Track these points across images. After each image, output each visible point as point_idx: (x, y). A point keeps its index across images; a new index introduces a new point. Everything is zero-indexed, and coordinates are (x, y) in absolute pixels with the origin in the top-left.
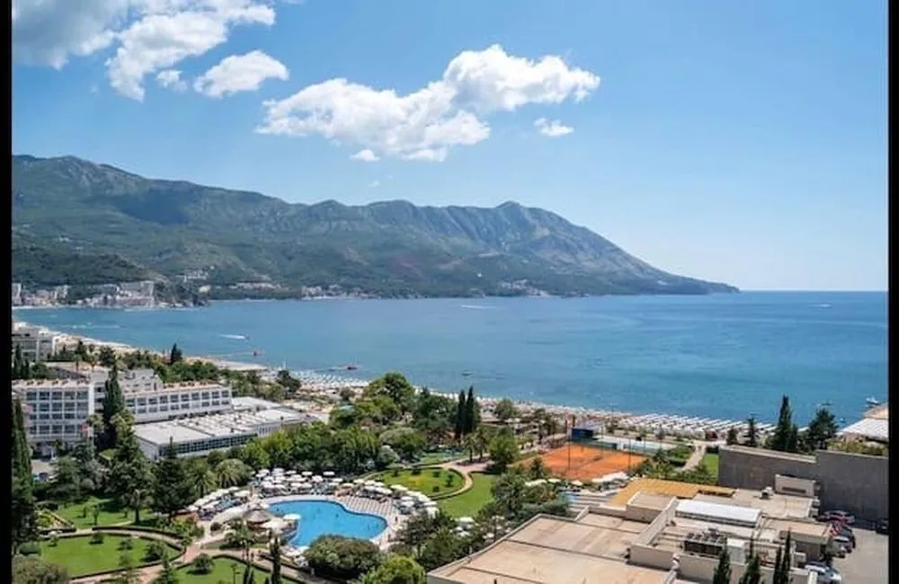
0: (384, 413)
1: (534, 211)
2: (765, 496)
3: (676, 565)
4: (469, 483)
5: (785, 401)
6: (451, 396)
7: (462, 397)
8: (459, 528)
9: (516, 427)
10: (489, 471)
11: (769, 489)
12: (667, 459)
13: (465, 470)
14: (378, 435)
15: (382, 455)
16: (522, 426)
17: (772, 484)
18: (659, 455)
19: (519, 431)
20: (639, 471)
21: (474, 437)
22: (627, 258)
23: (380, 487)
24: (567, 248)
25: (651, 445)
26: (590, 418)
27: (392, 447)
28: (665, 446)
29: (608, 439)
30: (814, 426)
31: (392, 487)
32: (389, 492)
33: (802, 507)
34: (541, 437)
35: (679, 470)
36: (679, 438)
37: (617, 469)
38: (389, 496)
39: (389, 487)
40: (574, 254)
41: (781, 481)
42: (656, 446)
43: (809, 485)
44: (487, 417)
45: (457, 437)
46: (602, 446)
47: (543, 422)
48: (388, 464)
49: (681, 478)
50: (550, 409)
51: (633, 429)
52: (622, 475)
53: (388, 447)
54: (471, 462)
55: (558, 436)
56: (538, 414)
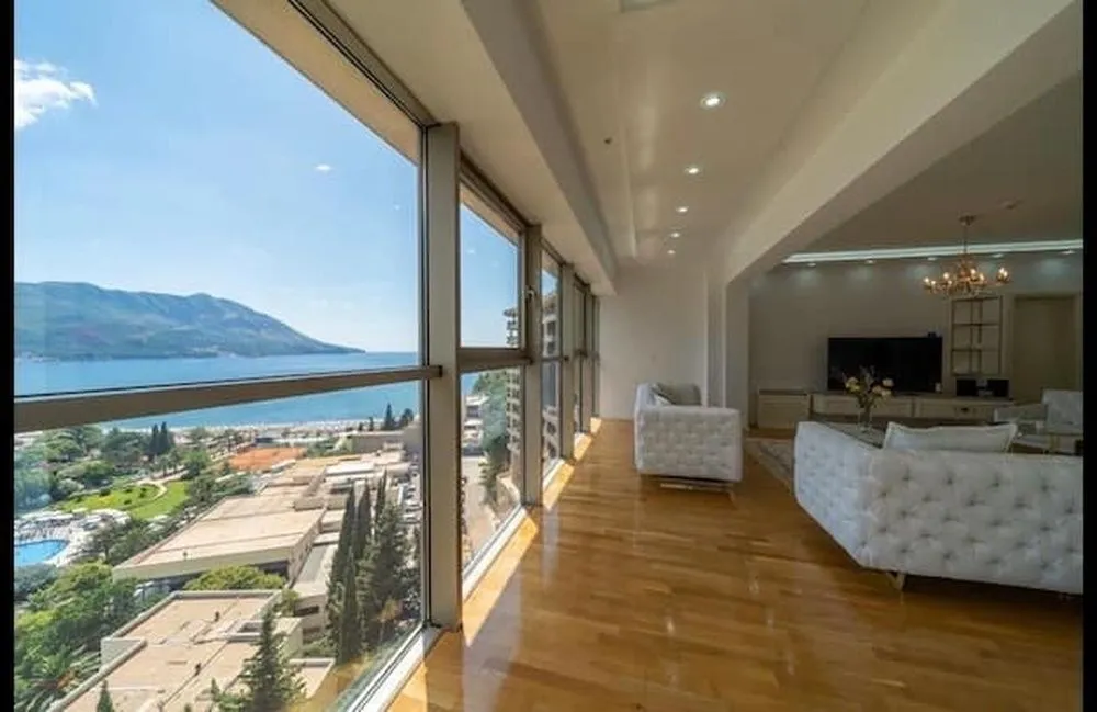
0: (62, 453)
1: (224, 301)
2: (378, 455)
3: (326, 504)
4: (163, 489)
5: (389, 407)
6: (144, 430)
7: (155, 429)
8: (151, 525)
9: (208, 444)
10: (184, 478)
11: (379, 451)
12: (322, 445)
13: (158, 483)
14: (55, 473)
15: (60, 488)
16: (215, 442)
17: (381, 448)
18: (318, 445)
19: (210, 447)
20: (304, 456)
21: (167, 457)
22: (297, 334)
23: (58, 515)
24: (250, 325)
25: (312, 440)
26: (269, 429)
27: (74, 479)
28: (321, 439)
29: (282, 441)
30: (404, 416)
31: (75, 511)
32: (71, 516)
33: (396, 456)
34: (230, 446)
35: (329, 451)
36: (330, 433)
37: (288, 457)
38: (71, 519)
39: (71, 512)
40: (258, 330)
41: (386, 446)
42: (315, 440)
43: (400, 446)
44: (180, 441)
45: (151, 460)
46: (278, 446)
47: (231, 437)
48: (70, 493)
49: (331, 455)
50: (237, 429)
51: (300, 432)
52: (294, 461)
53: (69, 480)
54: (165, 475)
55: (246, 444)
56: (227, 433)
